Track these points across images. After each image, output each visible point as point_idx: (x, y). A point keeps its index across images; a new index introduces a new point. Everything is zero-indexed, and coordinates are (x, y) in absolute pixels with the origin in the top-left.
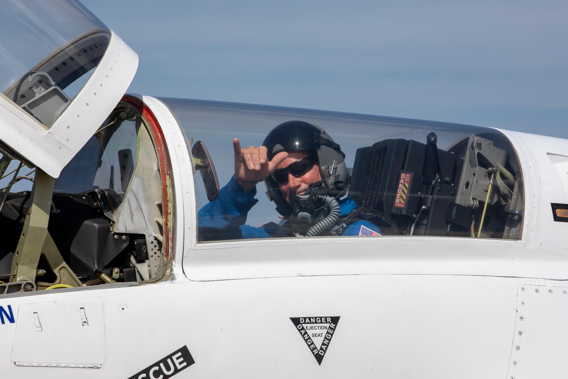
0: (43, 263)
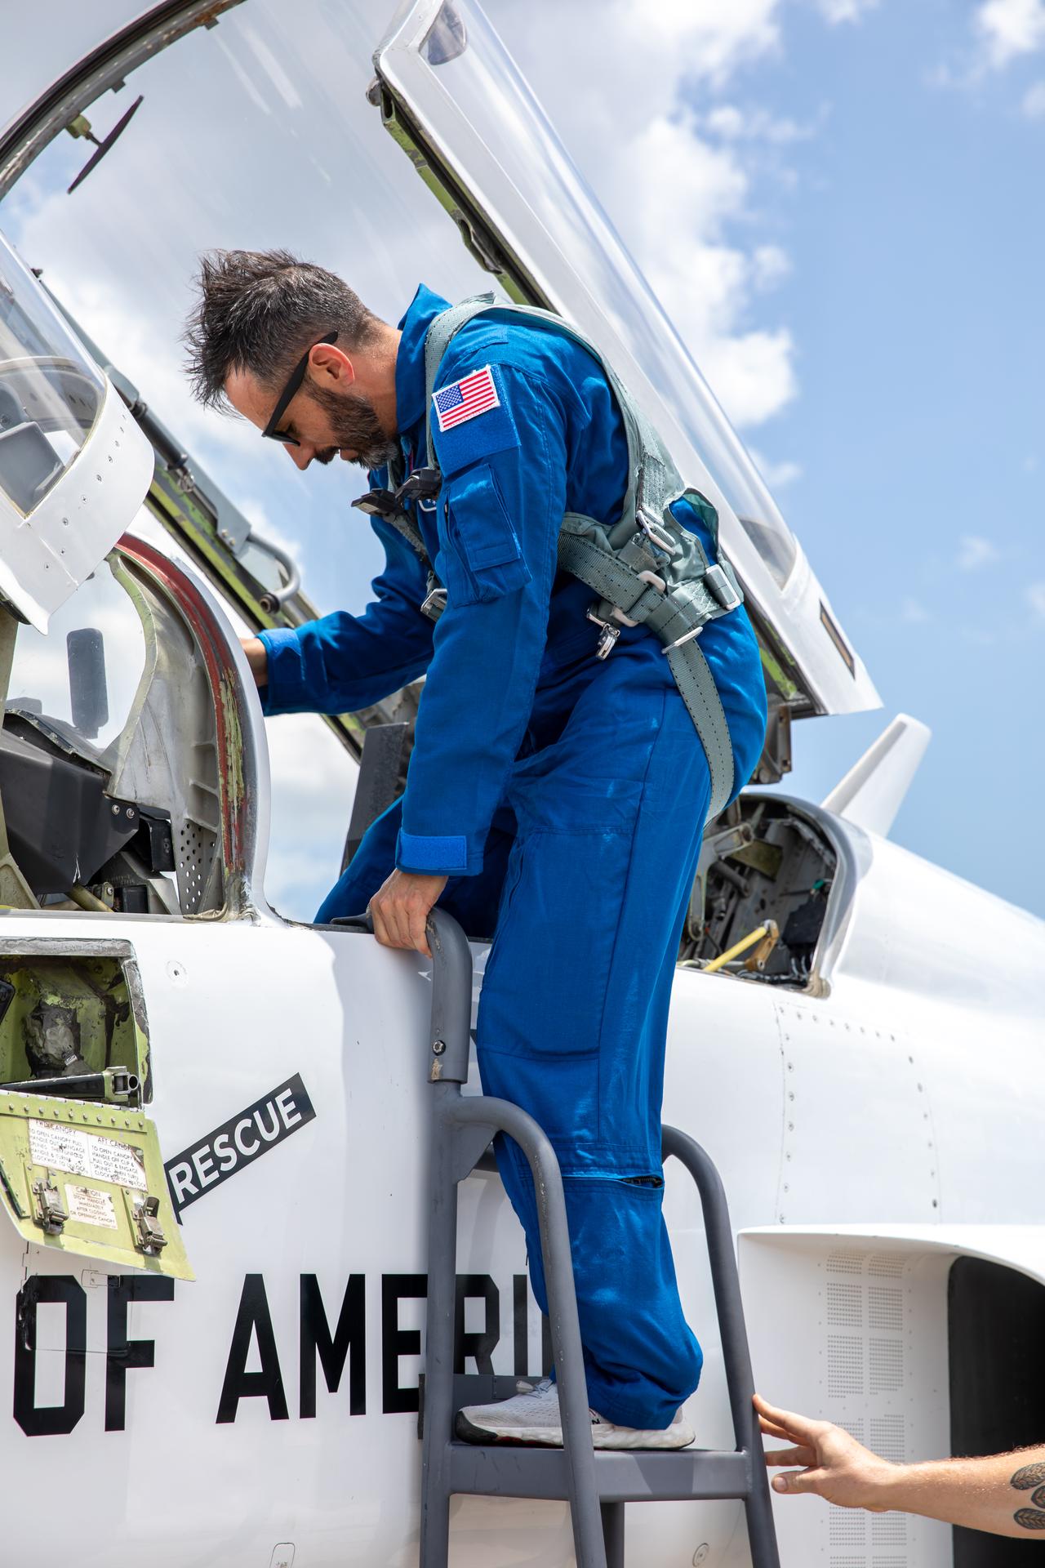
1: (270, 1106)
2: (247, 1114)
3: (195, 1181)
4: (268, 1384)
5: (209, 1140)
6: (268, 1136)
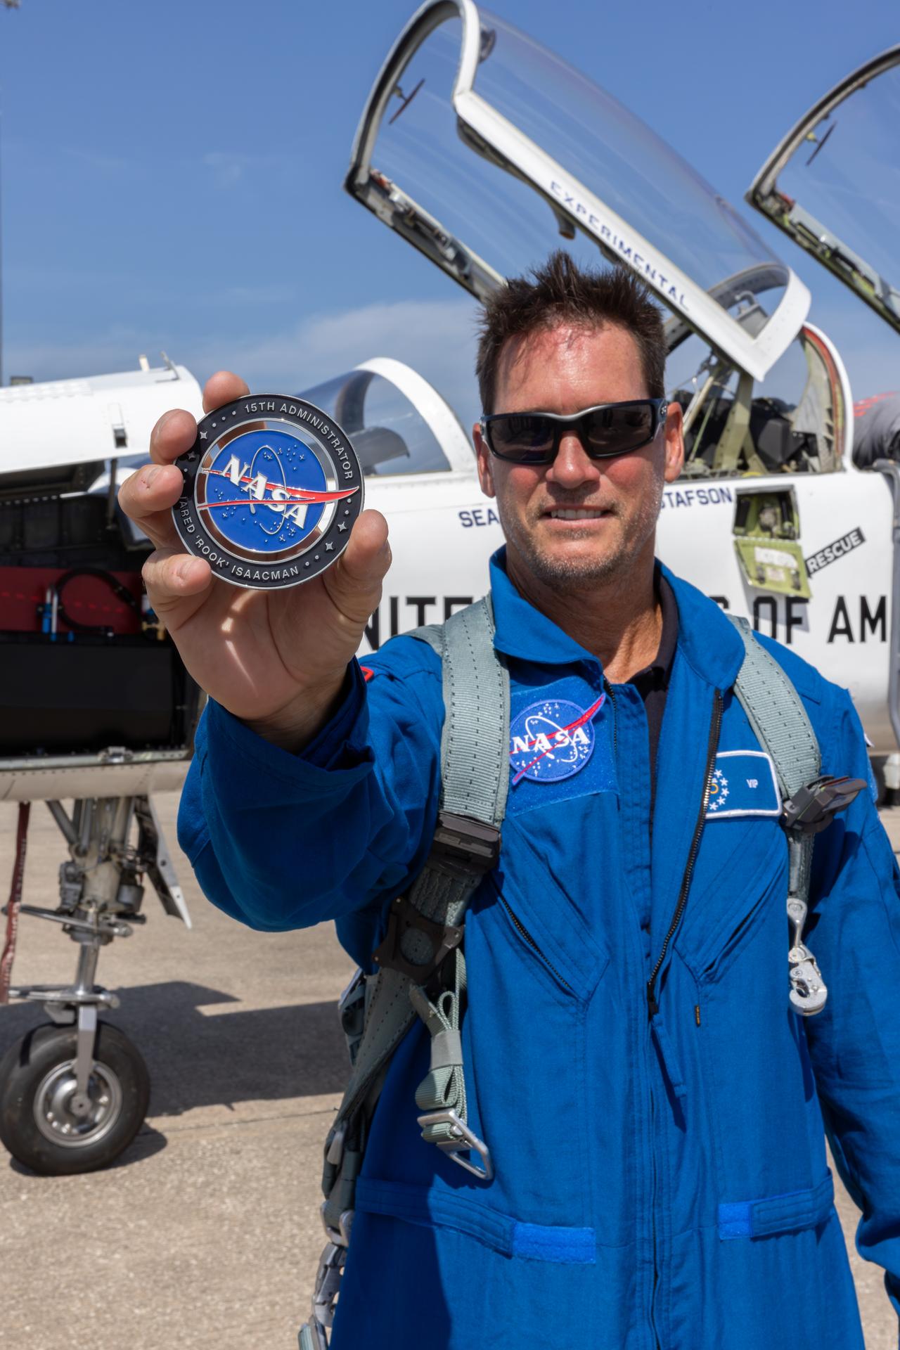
0: (742, 455)
1: (847, 539)
2: (839, 541)
3: (818, 565)
4: (847, 631)
5: (823, 551)
6: (846, 549)
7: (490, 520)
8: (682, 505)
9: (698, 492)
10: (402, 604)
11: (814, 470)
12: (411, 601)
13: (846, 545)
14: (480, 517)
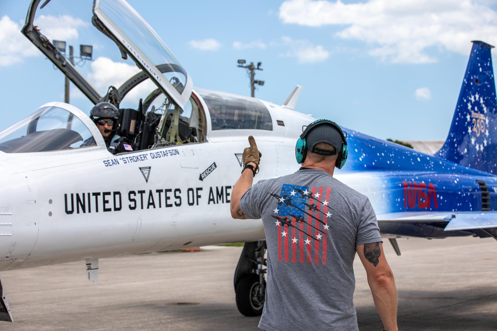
0: (176, 137)
6: (212, 170)
7: (113, 163)
8: (165, 156)
9: (169, 151)
10: (91, 195)
11: (196, 141)
12: (94, 194)
13: (212, 169)
14: (110, 163)
